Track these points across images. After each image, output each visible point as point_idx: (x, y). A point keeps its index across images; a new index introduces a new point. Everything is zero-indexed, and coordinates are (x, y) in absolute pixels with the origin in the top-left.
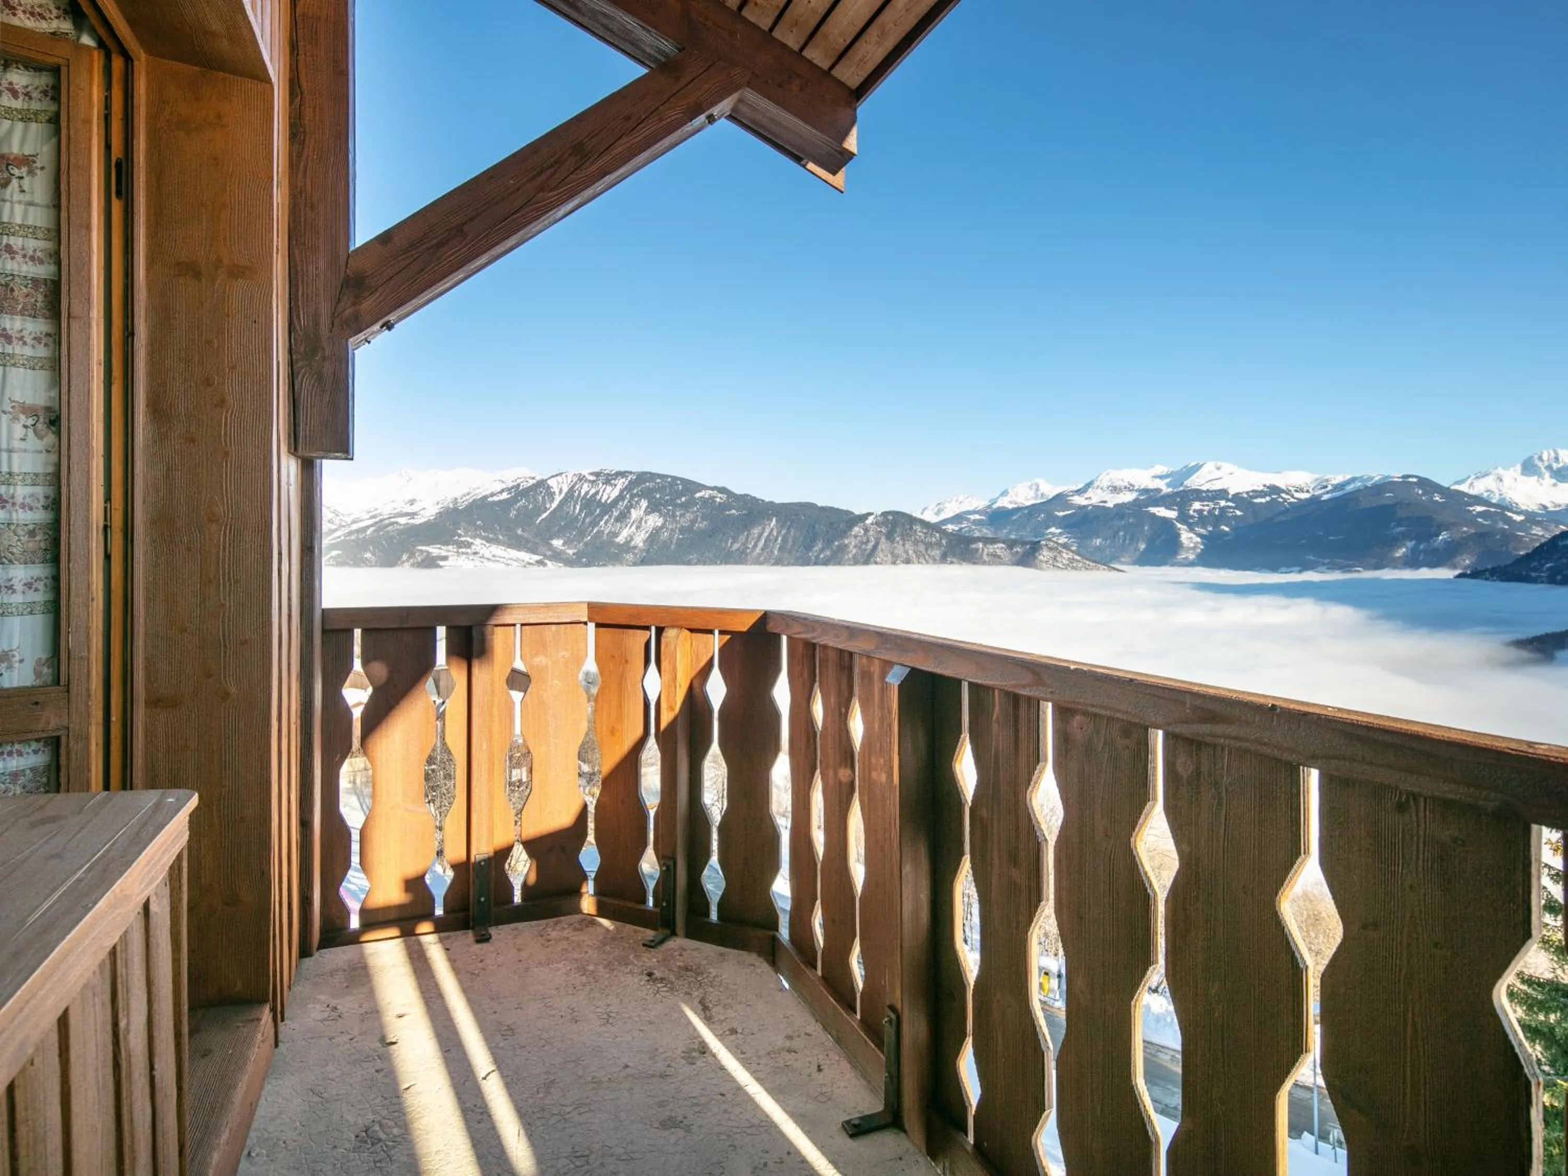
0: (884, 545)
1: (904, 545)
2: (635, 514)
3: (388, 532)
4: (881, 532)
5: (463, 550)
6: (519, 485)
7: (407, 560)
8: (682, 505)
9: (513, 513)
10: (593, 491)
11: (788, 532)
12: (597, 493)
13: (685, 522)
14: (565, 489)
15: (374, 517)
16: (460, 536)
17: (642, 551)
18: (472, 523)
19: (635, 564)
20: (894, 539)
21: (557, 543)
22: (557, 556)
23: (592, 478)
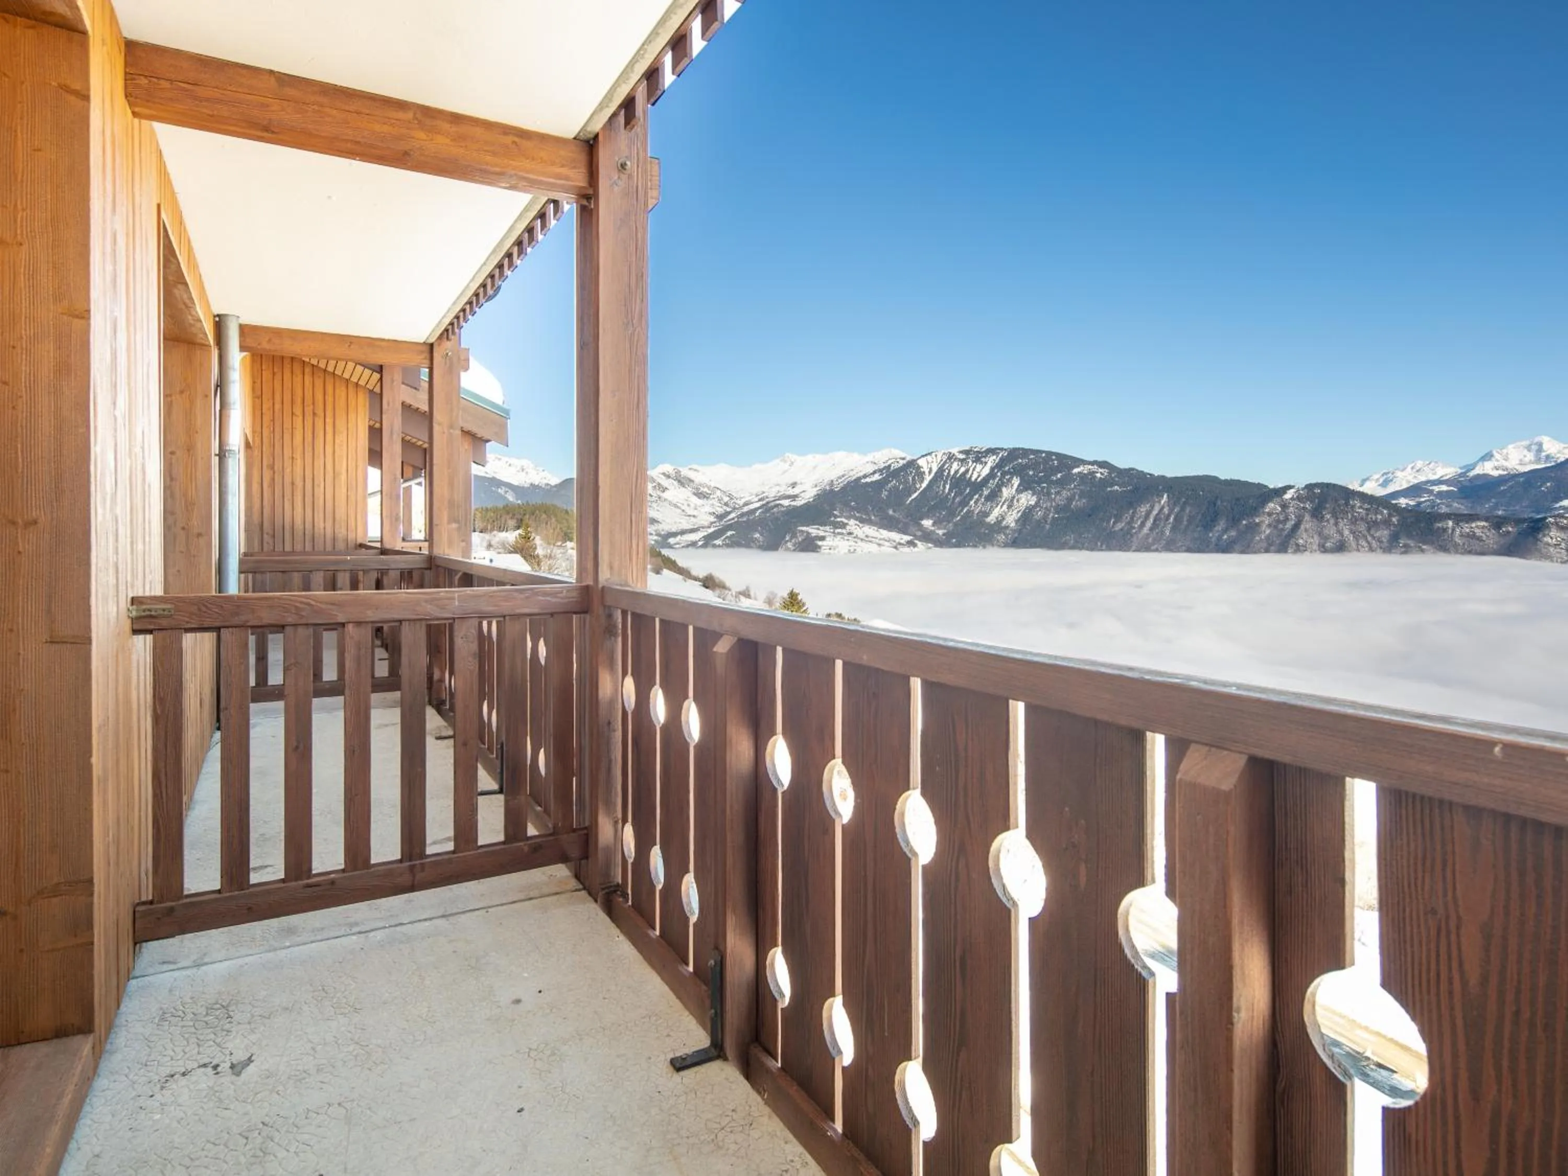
0: (1308, 523)
1: (1336, 524)
2: (1006, 492)
3: (773, 514)
4: (1304, 508)
5: (839, 530)
6: (890, 466)
7: (790, 540)
8: (1060, 483)
9: (884, 494)
10: (963, 470)
11: (1183, 509)
12: (967, 471)
13: (1060, 500)
14: (935, 469)
15: (760, 500)
16: (836, 516)
17: (1014, 531)
18: (846, 504)
19: (1006, 545)
20: (1322, 517)
21: (927, 523)
22: (927, 537)
23: (962, 456)
